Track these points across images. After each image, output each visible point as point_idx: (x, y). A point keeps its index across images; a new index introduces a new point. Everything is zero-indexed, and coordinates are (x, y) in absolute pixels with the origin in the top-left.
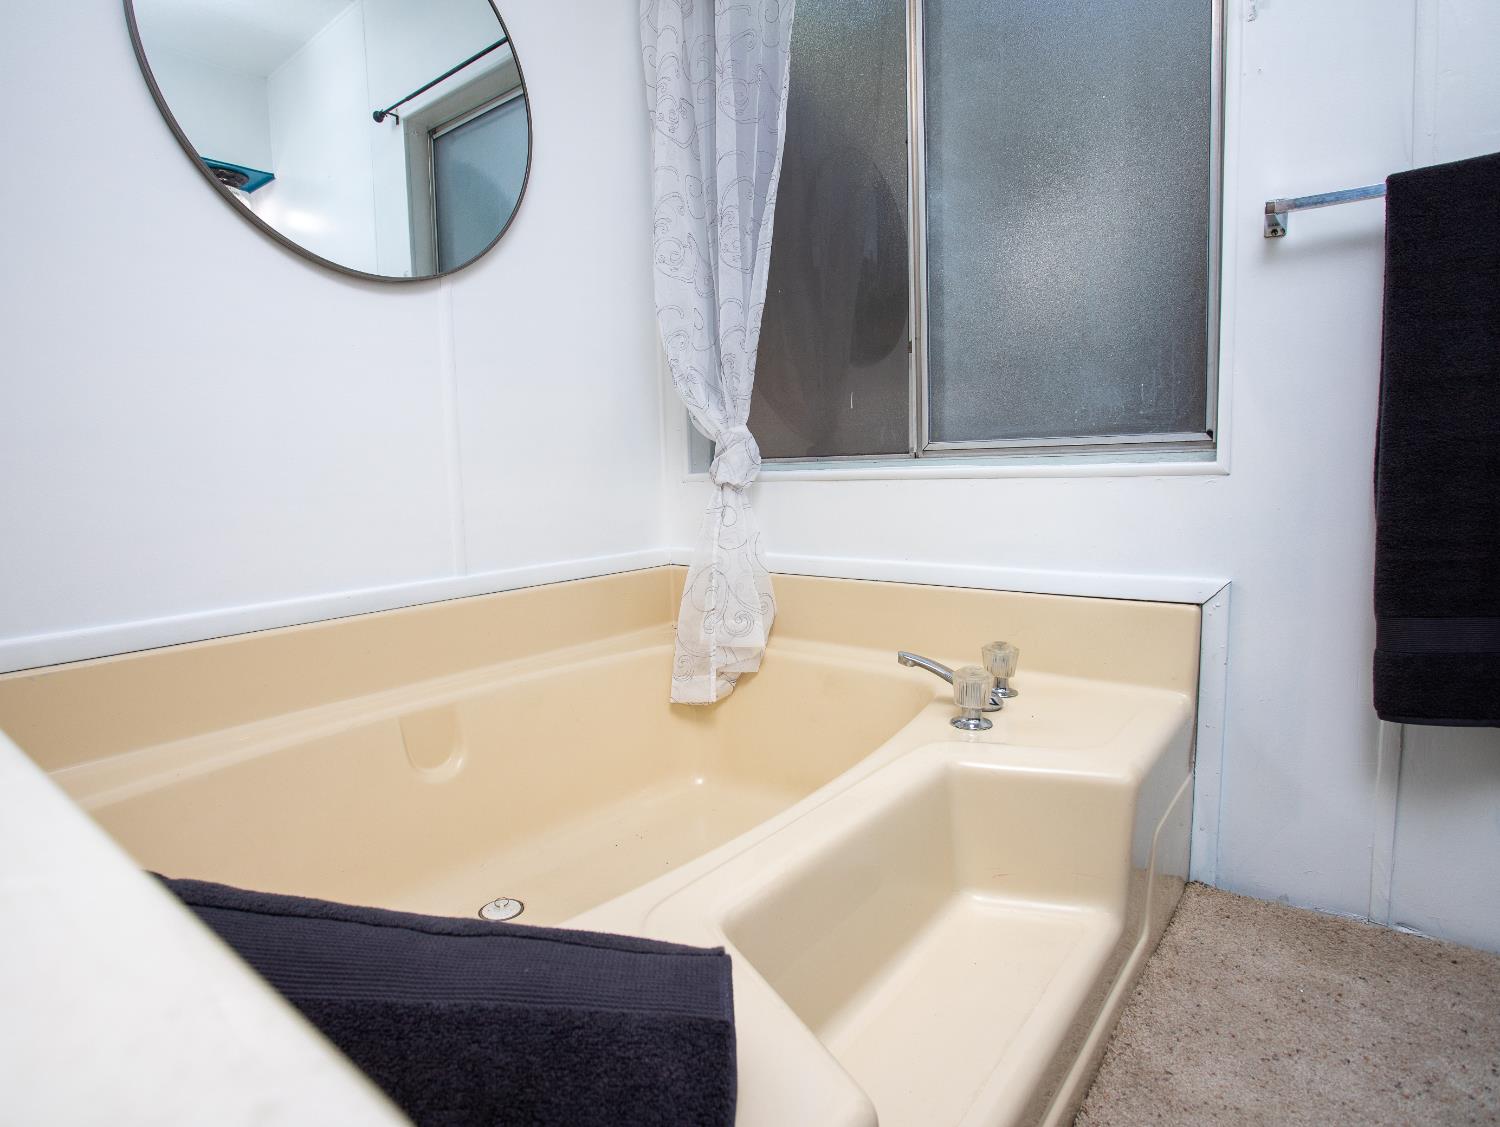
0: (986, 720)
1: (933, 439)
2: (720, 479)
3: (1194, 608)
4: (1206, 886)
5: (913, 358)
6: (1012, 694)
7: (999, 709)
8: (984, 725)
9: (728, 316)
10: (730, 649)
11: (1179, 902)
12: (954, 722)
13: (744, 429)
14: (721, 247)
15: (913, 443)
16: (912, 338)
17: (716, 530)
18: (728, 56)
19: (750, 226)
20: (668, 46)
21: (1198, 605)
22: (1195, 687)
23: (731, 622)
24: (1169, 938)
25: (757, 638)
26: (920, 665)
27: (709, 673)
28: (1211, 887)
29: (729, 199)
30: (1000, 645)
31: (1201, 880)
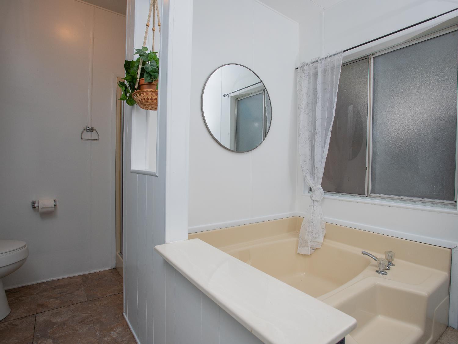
0: (386, 273)
1: (372, 192)
2: (313, 199)
3: (449, 250)
4: (454, 329)
5: (367, 172)
6: (393, 265)
7: (389, 269)
8: (385, 274)
9: (317, 158)
10: (313, 241)
11: (444, 331)
12: (377, 271)
13: (320, 186)
14: (316, 141)
15: (366, 192)
16: (367, 166)
17: (312, 211)
18: (320, 95)
19: (324, 136)
20: (305, 91)
21: (450, 249)
22: (450, 271)
23: (314, 235)
24: (440, 340)
25: (321, 239)
26: (367, 255)
27: (309, 247)
28: (455, 329)
29: (319, 128)
30: (390, 252)
31: (452, 327)
